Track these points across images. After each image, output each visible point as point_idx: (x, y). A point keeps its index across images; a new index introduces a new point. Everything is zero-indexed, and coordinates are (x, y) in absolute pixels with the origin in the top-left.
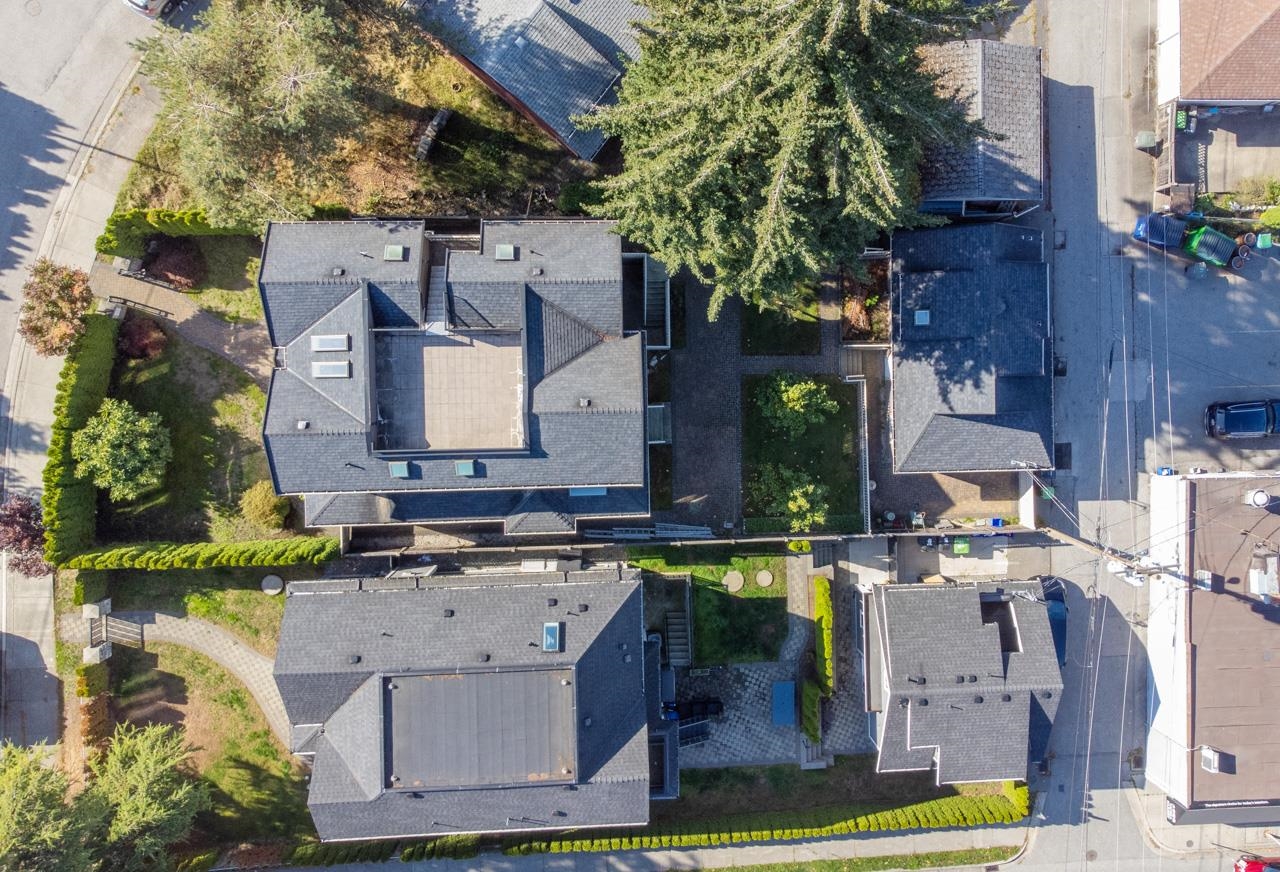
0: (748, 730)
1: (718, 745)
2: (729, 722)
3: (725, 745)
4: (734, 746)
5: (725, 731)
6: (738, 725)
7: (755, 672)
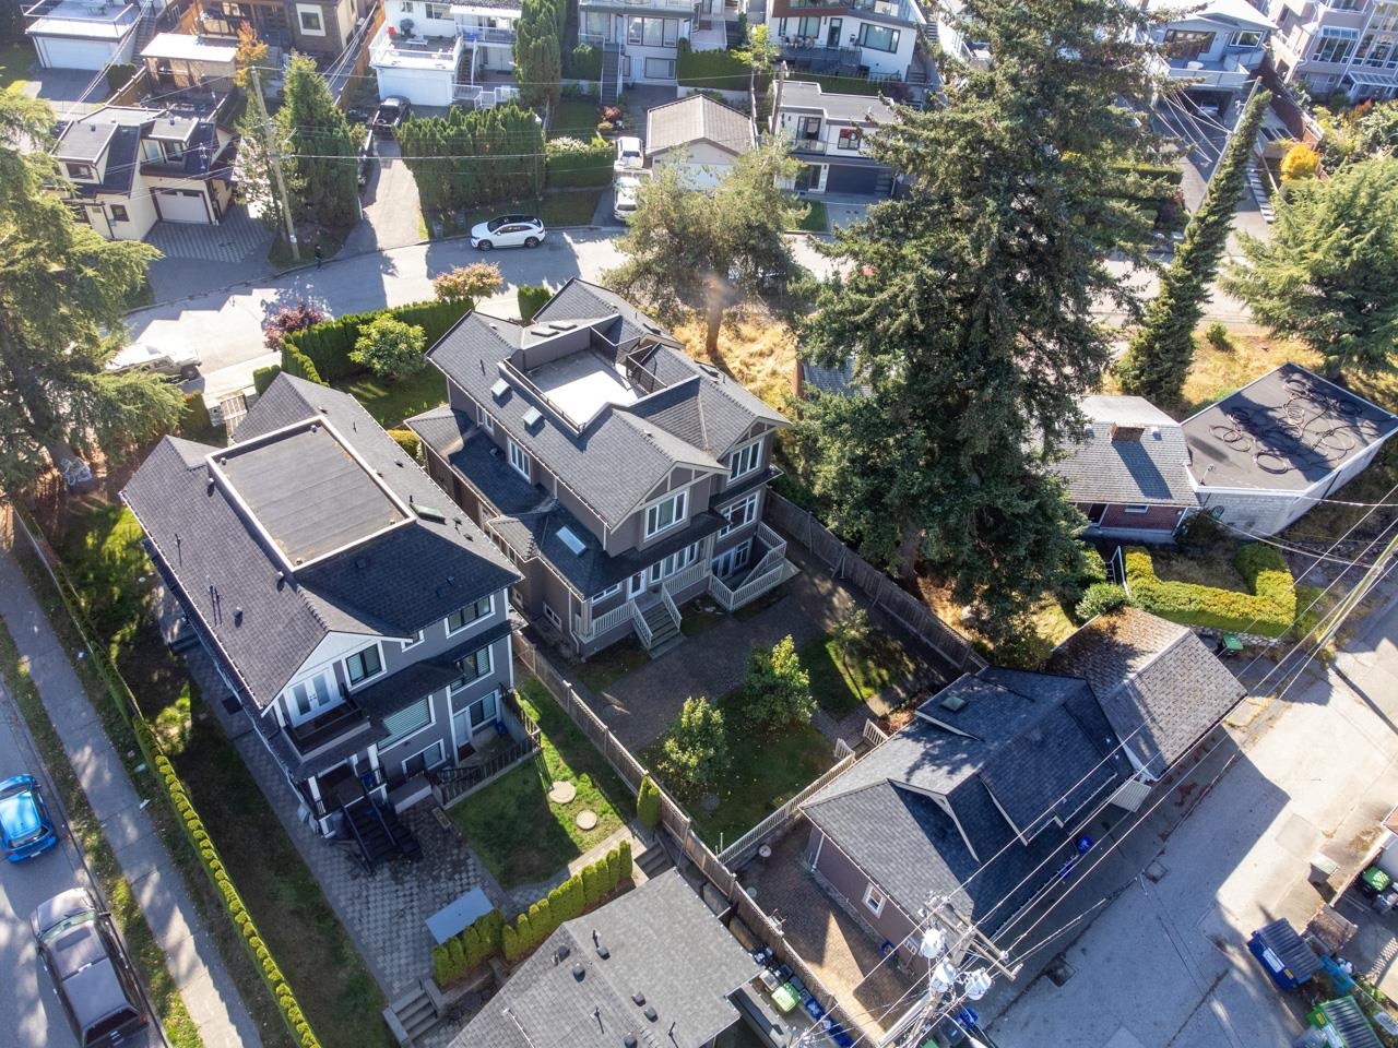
0: (401, 914)
1: (365, 894)
2: (399, 887)
3: (368, 902)
4: (372, 912)
5: (386, 890)
6: (401, 900)
7: (475, 877)
